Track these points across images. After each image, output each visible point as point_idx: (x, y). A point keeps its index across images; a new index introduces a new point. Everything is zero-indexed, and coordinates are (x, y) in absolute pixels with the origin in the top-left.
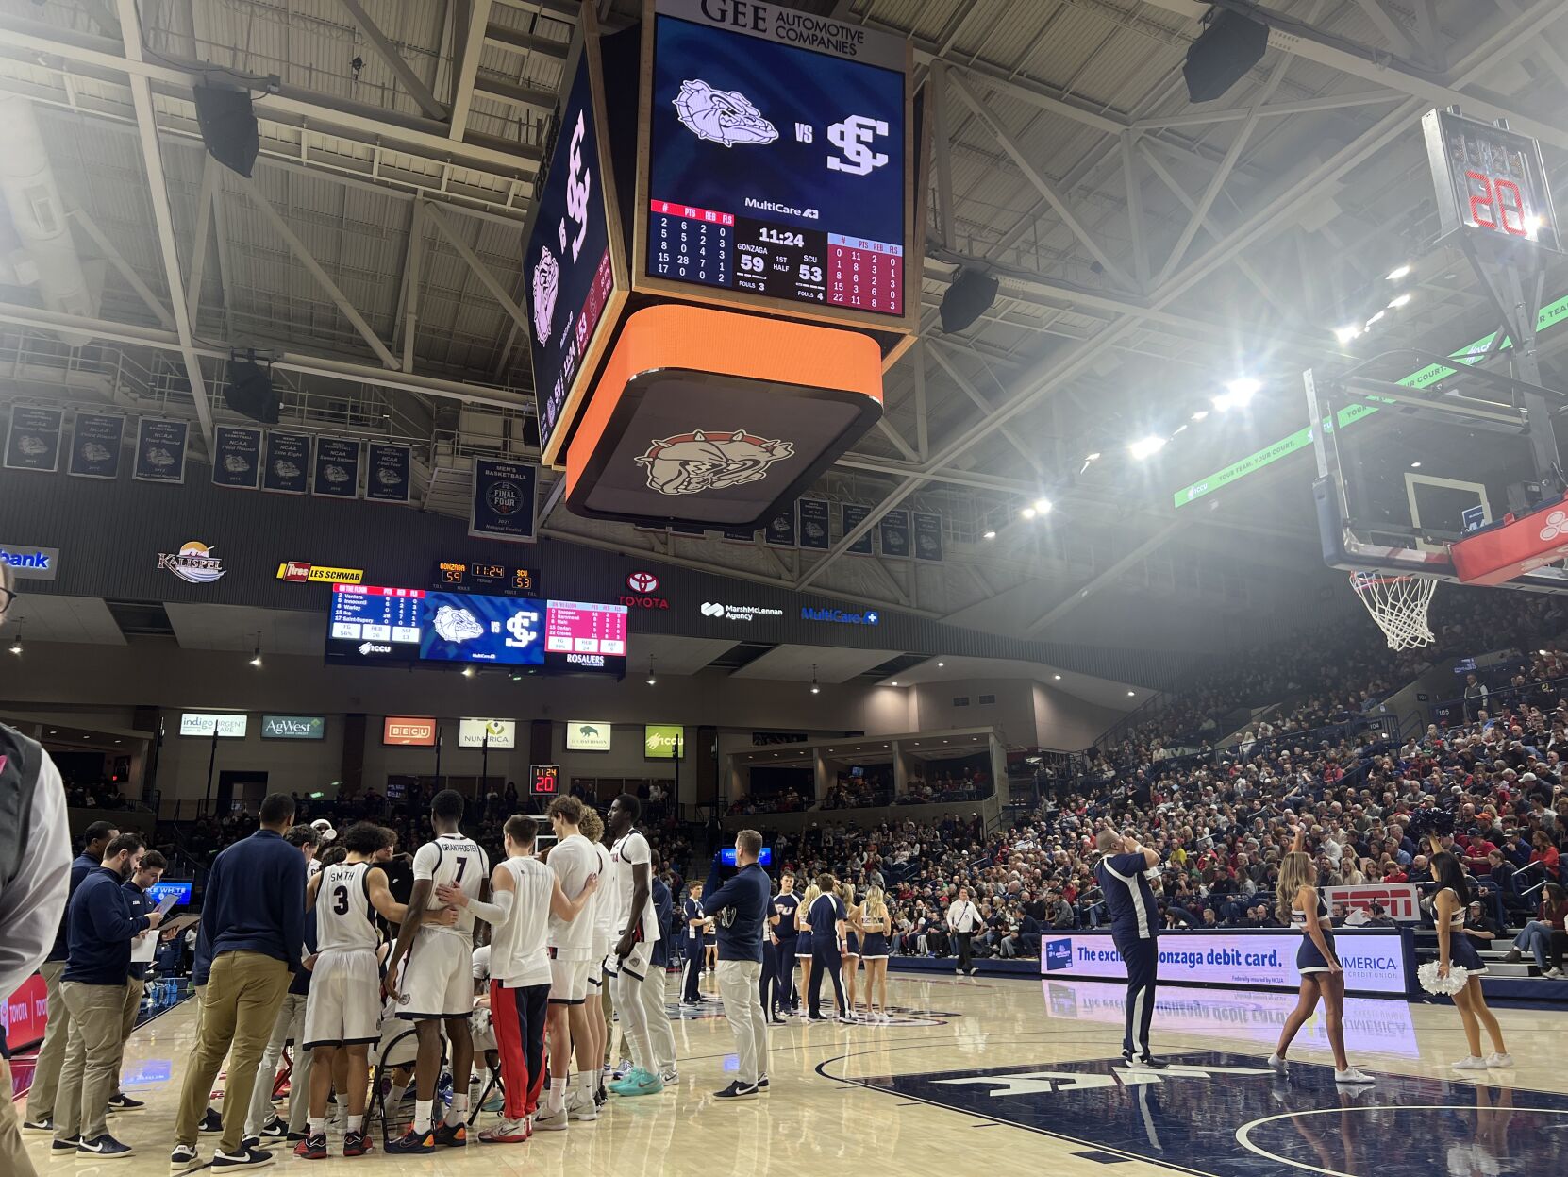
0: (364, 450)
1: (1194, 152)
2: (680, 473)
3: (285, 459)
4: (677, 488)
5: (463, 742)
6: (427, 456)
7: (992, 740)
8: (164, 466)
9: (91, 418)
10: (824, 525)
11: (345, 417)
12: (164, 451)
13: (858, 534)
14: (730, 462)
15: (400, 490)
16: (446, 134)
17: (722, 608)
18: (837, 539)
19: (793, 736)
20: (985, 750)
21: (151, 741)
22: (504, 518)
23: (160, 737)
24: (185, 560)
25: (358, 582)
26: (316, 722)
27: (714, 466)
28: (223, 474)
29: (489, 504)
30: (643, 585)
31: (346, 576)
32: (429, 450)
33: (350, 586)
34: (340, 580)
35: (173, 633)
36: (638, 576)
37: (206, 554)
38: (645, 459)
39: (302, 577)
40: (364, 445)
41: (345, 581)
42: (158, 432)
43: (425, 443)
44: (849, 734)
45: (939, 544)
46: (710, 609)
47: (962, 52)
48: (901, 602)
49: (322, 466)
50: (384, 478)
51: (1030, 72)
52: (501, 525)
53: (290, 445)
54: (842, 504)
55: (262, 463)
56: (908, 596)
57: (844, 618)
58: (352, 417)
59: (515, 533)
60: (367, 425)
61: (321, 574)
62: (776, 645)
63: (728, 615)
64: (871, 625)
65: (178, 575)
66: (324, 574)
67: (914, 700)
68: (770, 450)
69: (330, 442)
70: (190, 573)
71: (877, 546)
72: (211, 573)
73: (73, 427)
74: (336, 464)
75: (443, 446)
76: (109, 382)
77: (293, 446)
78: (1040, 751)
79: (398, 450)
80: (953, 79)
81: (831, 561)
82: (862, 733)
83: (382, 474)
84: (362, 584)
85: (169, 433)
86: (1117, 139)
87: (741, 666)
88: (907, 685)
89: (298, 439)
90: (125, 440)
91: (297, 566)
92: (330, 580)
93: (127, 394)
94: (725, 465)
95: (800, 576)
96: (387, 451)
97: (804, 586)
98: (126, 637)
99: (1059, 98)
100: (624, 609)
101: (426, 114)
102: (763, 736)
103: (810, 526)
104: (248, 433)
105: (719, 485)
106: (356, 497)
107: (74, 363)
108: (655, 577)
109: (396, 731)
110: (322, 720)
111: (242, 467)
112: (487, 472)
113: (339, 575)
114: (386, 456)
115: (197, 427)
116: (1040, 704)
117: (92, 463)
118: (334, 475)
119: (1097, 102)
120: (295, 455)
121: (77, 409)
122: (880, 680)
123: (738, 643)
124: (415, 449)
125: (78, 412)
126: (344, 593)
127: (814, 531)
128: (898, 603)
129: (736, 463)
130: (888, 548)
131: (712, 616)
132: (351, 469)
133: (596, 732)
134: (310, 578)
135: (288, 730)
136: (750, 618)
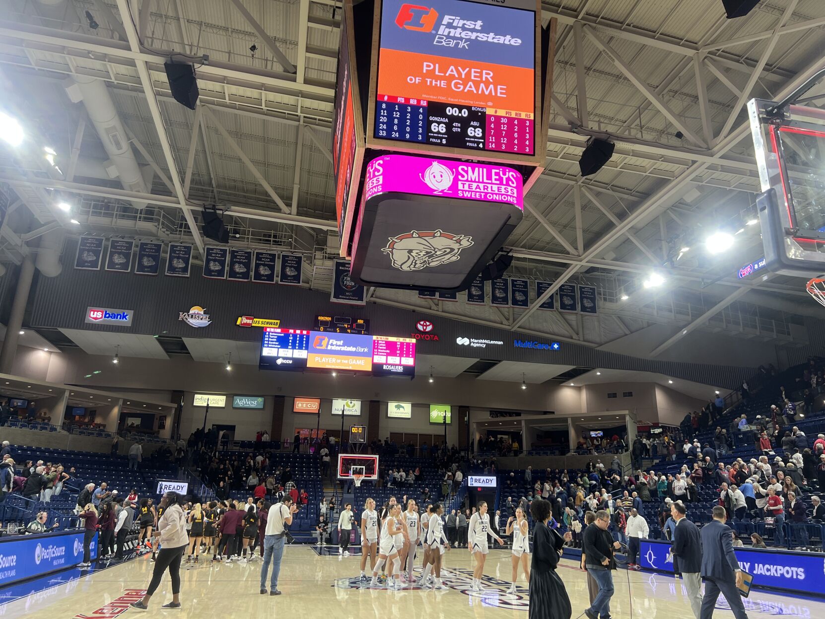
0: (279, 258)
1: (741, 63)
2: (409, 258)
3: (240, 263)
4: (409, 267)
5: (334, 412)
6: (311, 260)
7: (628, 418)
8: (180, 268)
9: (147, 244)
10: (525, 294)
11: (270, 241)
12: (180, 260)
13: (545, 297)
14: (436, 250)
15: (297, 278)
16: (294, 80)
17: (468, 340)
18: (533, 301)
19: (513, 413)
20: (623, 424)
21: (176, 409)
22: (348, 292)
23: (181, 406)
24: (192, 316)
25: (277, 326)
26: (260, 400)
27: (427, 253)
28: (209, 272)
29: (341, 283)
30: (425, 327)
31: (271, 324)
32: (311, 257)
33: (273, 329)
34: (268, 326)
35: (189, 353)
36: (422, 323)
37: (202, 313)
38: (387, 250)
39: (249, 324)
40: (279, 255)
41: (270, 326)
42: (178, 251)
43: (310, 253)
44: (545, 413)
45: (595, 304)
46: (461, 341)
47: (593, 15)
48: (574, 337)
49: (257, 266)
50: (289, 272)
51: (635, 24)
52: (348, 296)
53: (241, 256)
54: (536, 281)
55: (228, 265)
56: (578, 334)
57: (538, 346)
58: (274, 241)
59: (356, 300)
60: (281, 245)
61: (258, 322)
62: (500, 361)
63: (472, 344)
64: (556, 351)
65: (188, 323)
66: (260, 323)
67: (584, 395)
68: (459, 241)
69: (262, 254)
70: (194, 322)
71: (557, 304)
72: (204, 322)
73: (138, 249)
74: (264, 265)
75: (319, 255)
76: (156, 226)
77: (243, 256)
78: (660, 425)
79: (296, 257)
80: (588, 32)
81: (529, 314)
82: (553, 413)
83: (288, 270)
84: (278, 328)
85: (183, 251)
86: (691, 59)
87: (482, 373)
88: (580, 385)
89: (246, 253)
90: (162, 255)
91: (247, 319)
92: (263, 325)
93: (164, 232)
94: (433, 252)
95: (514, 322)
96: (290, 258)
97: (515, 328)
98: (168, 355)
99: (653, 37)
100: (414, 341)
101: (286, 71)
102: (495, 413)
103: (517, 294)
104: (221, 250)
105: (432, 264)
106: (274, 282)
107: (140, 218)
108: (431, 323)
109: (300, 405)
110: (263, 398)
111: (218, 268)
112: (341, 268)
113: (268, 323)
114: (290, 260)
115: (196, 249)
116: (660, 398)
117: (147, 267)
118: (263, 271)
119: (678, 38)
120: (244, 261)
121: (140, 240)
122: (564, 382)
123: (478, 360)
124: (305, 257)
125: (140, 242)
126: (269, 332)
127: (520, 297)
128: (572, 338)
129: (440, 250)
130: (563, 306)
131: (463, 345)
132: (272, 268)
133: (403, 407)
134: (253, 325)
135: (246, 404)
136: (484, 346)
